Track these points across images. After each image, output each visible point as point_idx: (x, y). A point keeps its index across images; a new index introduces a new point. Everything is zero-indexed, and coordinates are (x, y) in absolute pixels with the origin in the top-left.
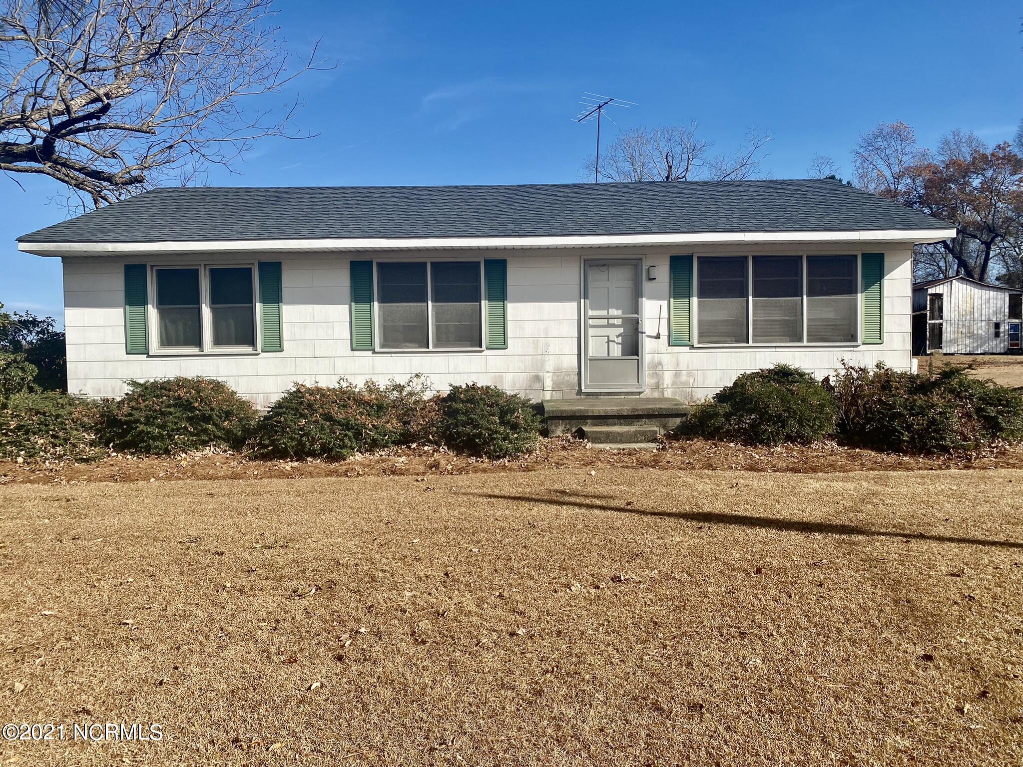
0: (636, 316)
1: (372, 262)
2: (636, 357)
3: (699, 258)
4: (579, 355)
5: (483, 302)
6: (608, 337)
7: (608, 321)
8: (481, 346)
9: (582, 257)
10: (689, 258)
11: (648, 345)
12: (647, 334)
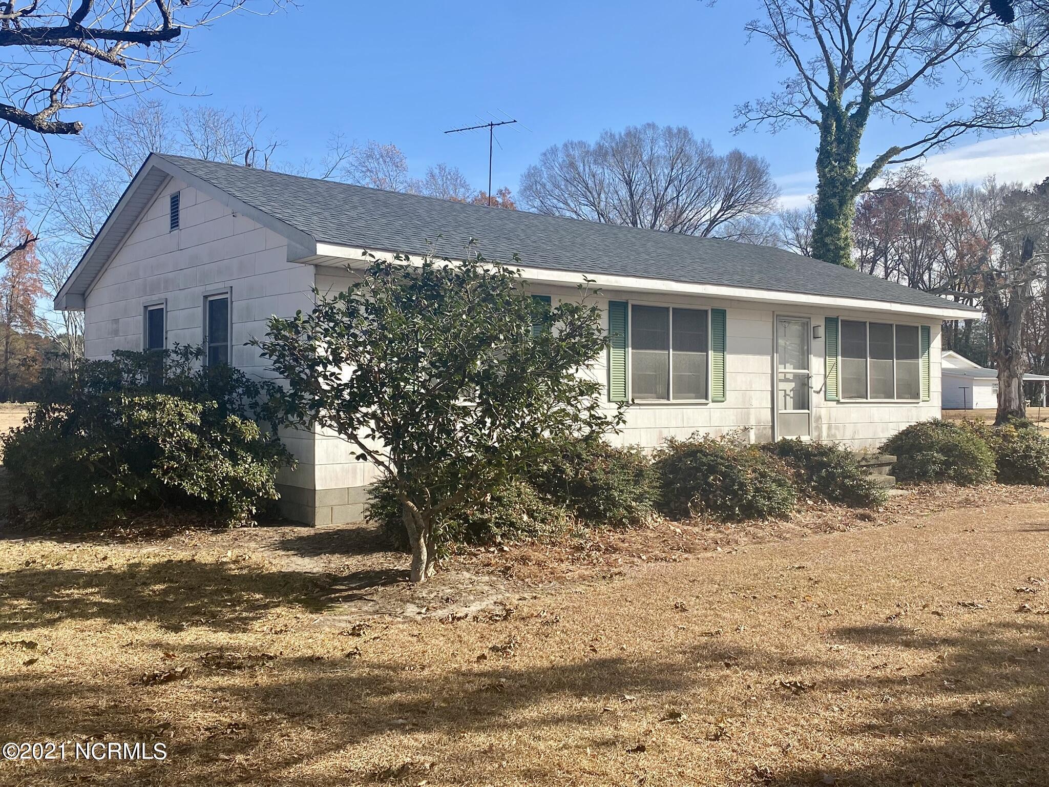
0: (806, 371)
1: (627, 303)
2: (806, 411)
3: (842, 321)
4: (773, 409)
5: (710, 352)
6: (785, 391)
7: (785, 375)
8: (707, 398)
9: (776, 313)
10: (836, 320)
11: (816, 399)
12: (814, 389)
